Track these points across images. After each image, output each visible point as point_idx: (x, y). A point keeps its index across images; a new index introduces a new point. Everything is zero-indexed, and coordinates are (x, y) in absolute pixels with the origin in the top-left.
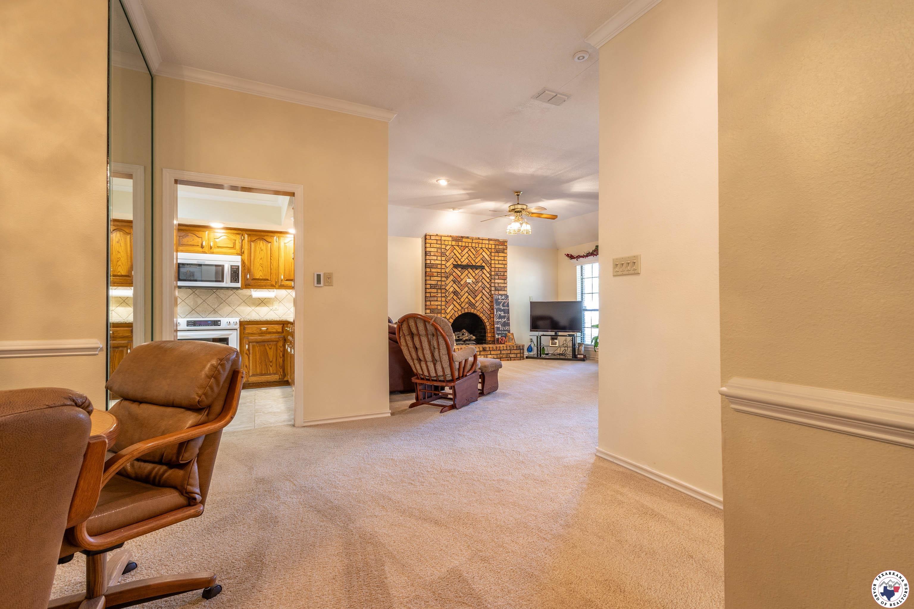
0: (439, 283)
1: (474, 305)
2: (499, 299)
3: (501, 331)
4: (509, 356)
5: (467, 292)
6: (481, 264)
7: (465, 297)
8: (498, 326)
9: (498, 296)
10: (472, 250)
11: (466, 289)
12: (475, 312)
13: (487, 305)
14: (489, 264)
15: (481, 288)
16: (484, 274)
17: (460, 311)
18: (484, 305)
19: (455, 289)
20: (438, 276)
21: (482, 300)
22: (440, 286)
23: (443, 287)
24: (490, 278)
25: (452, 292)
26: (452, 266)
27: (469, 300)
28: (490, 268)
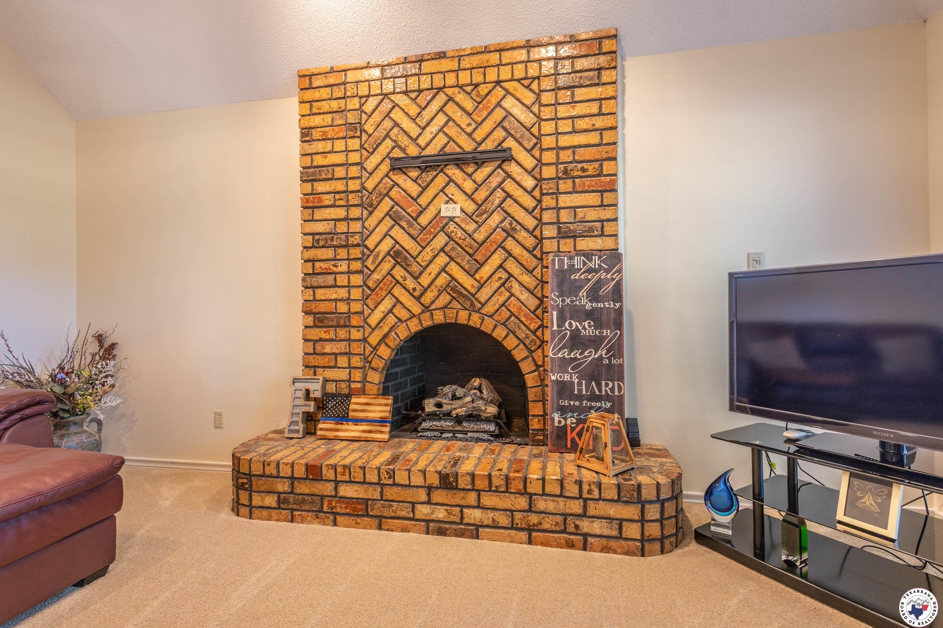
0: (342, 227)
1: (473, 295)
2: (572, 269)
3: (580, 397)
4: (577, 527)
5: (442, 250)
6: (500, 145)
7: (434, 269)
8: (567, 377)
9: (571, 258)
10: (460, 97)
11: (441, 240)
12: (475, 320)
13: (524, 296)
14: (529, 140)
15: (499, 235)
16: (514, 180)
17: (415, 321)
18: (512, 295)
19: (397, 242)
20: (338, 203)
21: (505, 276)
22: (343, 236)
23: (356, 239)
24: (537, 193)
25: (388, 253)
26: (385, 167)
27: (453, 278)
28: (537, 154)
